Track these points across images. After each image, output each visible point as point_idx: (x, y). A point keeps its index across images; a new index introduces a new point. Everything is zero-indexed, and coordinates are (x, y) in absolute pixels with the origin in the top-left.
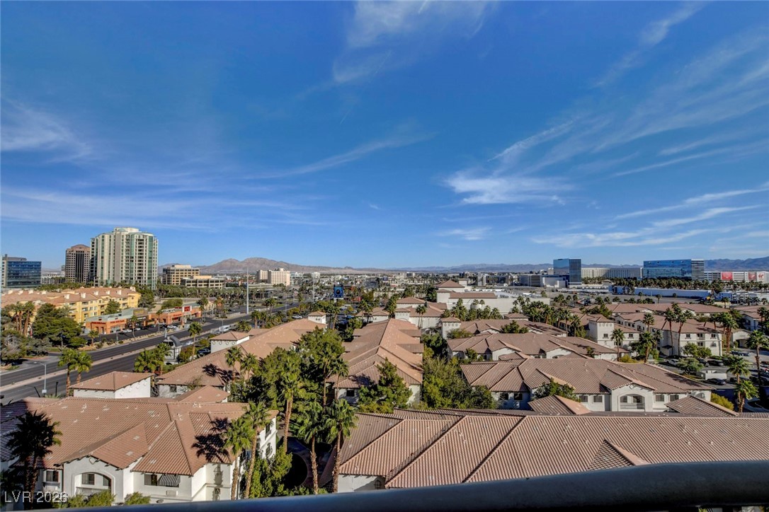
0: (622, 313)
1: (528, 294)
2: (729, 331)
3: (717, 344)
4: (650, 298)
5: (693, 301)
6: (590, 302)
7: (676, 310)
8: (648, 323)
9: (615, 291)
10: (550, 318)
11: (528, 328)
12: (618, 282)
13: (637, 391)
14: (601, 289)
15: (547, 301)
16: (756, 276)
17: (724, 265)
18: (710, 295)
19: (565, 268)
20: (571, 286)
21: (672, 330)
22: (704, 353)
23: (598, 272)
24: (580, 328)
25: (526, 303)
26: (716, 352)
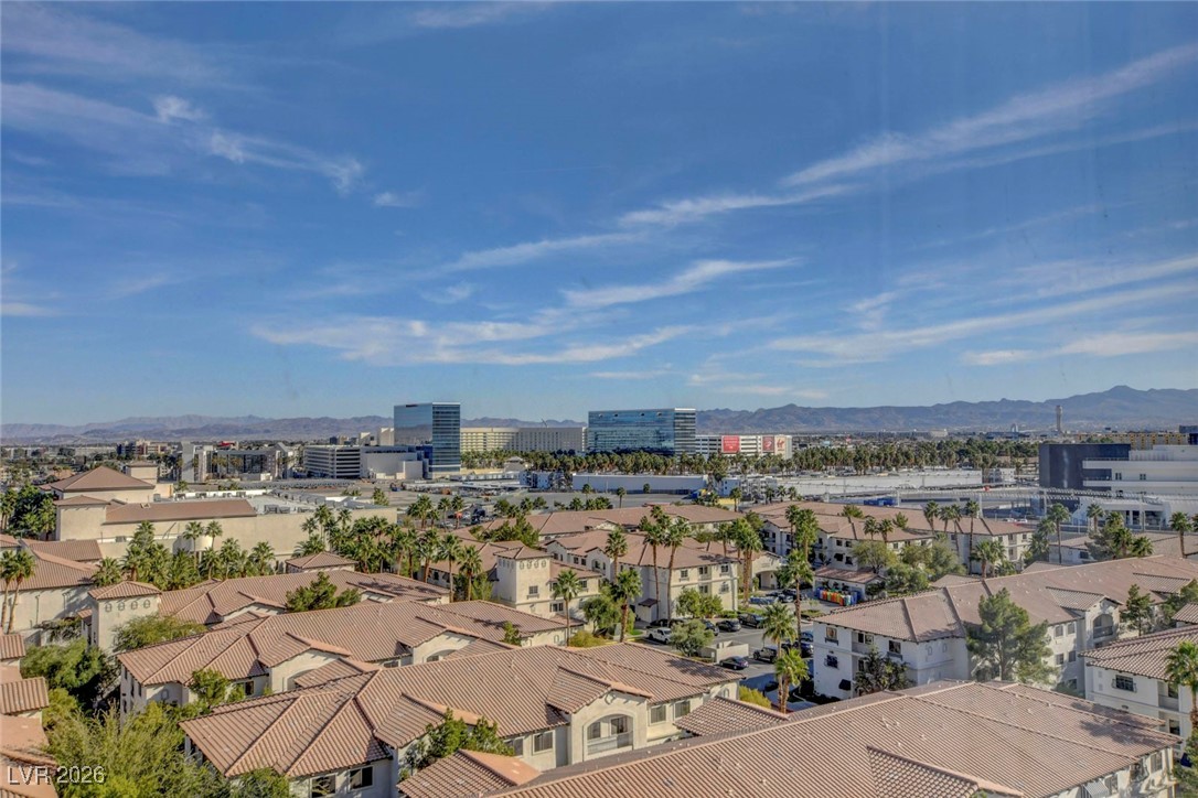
0: (557, 535)
1: (338, 499)
2: (749, 558)
3: (730, 585)
4: (605, 495)
5: (679, 498)
6: (483, 513)
7: (660, 521)
8: (615, 553)
9: (533, 484)
10: (406, 560)
11: (360, 591)
12: (540, 462)
13: (619, 706)
14: (503, 479)
15: (390, 515)
16: (773, 444)
17: (722, 423)
18: (707, 486)
19: (423, 427)
20: (435, 475)
21: (658, 564)
22: (711, 607)
23: (494, 439)
24: (478, 579)
25: (340, 525)
26: (729, 603)
